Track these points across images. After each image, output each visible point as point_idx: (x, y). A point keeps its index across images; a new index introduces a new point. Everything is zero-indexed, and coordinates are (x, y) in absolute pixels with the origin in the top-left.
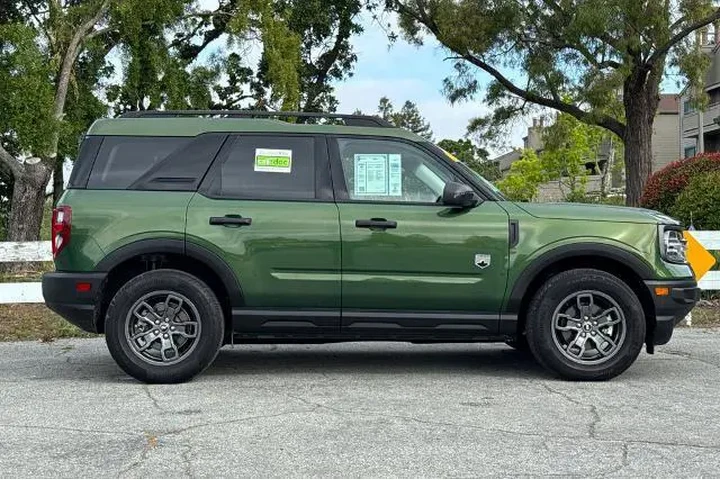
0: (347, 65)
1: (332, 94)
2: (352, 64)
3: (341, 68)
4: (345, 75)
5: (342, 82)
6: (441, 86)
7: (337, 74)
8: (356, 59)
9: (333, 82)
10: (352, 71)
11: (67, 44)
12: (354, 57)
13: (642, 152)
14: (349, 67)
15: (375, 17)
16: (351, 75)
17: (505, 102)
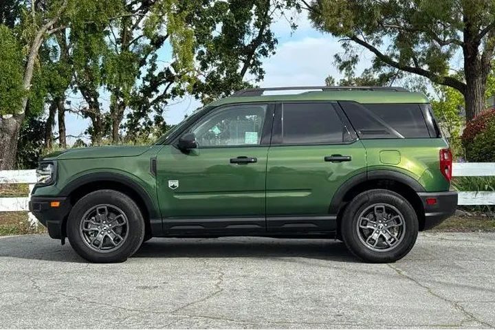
0: (271, 47)
1: (261, 67)
2: (275, 45)
3: (267, 49)
4: (270, 53)
5: (268, 58)
6: (334, 60)
7: (264, 53)
8: (277, 42)
9: (261, 59)
10: (275, 50)
11: (33, 38)
12: (276, 41)
13: (477, 104)
14: (273, 48)
15: (282, 13)
16: (274, 53)
17: (386, 70)
